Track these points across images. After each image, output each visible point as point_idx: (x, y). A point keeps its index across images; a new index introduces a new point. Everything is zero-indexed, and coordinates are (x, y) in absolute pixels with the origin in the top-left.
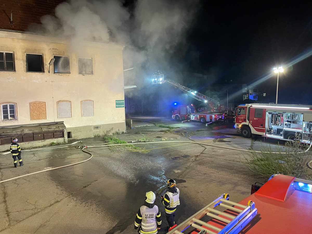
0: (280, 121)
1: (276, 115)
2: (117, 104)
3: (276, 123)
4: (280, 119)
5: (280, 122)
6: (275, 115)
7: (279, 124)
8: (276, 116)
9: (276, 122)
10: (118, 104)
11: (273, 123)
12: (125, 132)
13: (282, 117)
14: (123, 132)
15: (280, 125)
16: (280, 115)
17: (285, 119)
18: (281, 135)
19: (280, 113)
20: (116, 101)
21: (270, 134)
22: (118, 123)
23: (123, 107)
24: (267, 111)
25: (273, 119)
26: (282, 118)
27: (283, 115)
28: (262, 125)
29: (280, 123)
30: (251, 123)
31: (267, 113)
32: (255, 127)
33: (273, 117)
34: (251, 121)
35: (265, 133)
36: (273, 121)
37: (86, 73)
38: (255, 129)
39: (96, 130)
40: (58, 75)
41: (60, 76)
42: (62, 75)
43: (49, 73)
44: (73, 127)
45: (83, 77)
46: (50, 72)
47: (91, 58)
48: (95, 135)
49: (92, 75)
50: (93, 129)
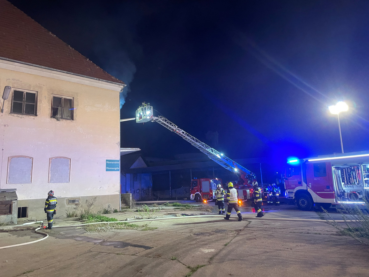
0: (356, 177)
1: (348, 169)
2: (107, 165)
3: (350, 182)
4: (355, 175)
5: (356, 179)
6: (346, 169)
7: (354, 182)
8: (348, 171)
9: (349, 179)
10: (110, 166)
11: (346, 182)
12: (118, 210)
13: (359, 171)
14: (116, 210)
15: (358, 184)
16: (354, 169)
17: (363, 174)
18: (361, 199)
19: (353, 166)
20: (107, 160)
21: (344, 199)
22: (108, 196)
23: (118, 170)
24: (333, 165)
25: (344, 175)
26: (359, 173)
27: (360, 168)
28: (328, 187)
29: (356, 181)
30: (310, 187)
31: (333, 169)
32: (317, 192)
33: (344, 174)
34: (310, 184)
35: (335, 199)
36: (344, 179)
37: (62, 118)
38: (319, 195)
39: (70, 206)
40: (17, 116)
41: (20, 118)
42: (23, 117)
43: (2, 112)
44: (31, 199)
45: (58, 122)
46: (4, 111)
47: (72, 98)
48: (70, 213)
49: (72, 121)
50: (65, 204)
